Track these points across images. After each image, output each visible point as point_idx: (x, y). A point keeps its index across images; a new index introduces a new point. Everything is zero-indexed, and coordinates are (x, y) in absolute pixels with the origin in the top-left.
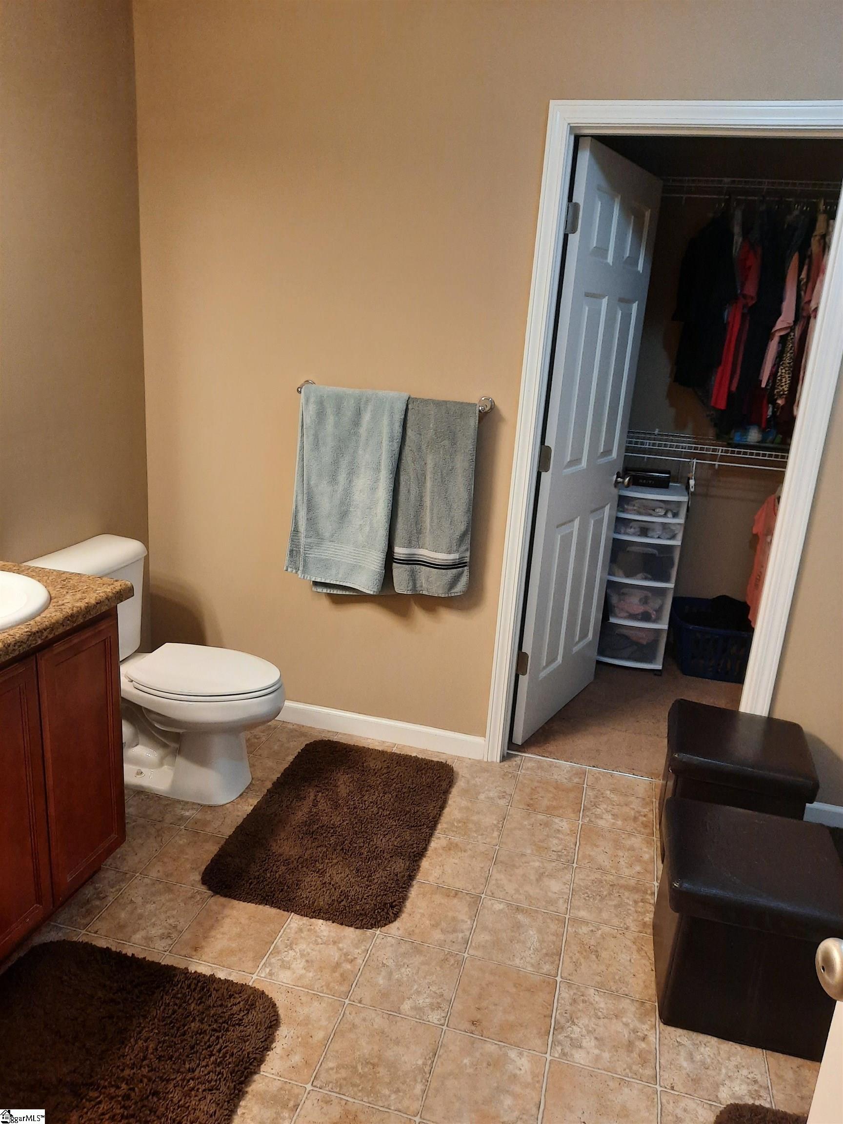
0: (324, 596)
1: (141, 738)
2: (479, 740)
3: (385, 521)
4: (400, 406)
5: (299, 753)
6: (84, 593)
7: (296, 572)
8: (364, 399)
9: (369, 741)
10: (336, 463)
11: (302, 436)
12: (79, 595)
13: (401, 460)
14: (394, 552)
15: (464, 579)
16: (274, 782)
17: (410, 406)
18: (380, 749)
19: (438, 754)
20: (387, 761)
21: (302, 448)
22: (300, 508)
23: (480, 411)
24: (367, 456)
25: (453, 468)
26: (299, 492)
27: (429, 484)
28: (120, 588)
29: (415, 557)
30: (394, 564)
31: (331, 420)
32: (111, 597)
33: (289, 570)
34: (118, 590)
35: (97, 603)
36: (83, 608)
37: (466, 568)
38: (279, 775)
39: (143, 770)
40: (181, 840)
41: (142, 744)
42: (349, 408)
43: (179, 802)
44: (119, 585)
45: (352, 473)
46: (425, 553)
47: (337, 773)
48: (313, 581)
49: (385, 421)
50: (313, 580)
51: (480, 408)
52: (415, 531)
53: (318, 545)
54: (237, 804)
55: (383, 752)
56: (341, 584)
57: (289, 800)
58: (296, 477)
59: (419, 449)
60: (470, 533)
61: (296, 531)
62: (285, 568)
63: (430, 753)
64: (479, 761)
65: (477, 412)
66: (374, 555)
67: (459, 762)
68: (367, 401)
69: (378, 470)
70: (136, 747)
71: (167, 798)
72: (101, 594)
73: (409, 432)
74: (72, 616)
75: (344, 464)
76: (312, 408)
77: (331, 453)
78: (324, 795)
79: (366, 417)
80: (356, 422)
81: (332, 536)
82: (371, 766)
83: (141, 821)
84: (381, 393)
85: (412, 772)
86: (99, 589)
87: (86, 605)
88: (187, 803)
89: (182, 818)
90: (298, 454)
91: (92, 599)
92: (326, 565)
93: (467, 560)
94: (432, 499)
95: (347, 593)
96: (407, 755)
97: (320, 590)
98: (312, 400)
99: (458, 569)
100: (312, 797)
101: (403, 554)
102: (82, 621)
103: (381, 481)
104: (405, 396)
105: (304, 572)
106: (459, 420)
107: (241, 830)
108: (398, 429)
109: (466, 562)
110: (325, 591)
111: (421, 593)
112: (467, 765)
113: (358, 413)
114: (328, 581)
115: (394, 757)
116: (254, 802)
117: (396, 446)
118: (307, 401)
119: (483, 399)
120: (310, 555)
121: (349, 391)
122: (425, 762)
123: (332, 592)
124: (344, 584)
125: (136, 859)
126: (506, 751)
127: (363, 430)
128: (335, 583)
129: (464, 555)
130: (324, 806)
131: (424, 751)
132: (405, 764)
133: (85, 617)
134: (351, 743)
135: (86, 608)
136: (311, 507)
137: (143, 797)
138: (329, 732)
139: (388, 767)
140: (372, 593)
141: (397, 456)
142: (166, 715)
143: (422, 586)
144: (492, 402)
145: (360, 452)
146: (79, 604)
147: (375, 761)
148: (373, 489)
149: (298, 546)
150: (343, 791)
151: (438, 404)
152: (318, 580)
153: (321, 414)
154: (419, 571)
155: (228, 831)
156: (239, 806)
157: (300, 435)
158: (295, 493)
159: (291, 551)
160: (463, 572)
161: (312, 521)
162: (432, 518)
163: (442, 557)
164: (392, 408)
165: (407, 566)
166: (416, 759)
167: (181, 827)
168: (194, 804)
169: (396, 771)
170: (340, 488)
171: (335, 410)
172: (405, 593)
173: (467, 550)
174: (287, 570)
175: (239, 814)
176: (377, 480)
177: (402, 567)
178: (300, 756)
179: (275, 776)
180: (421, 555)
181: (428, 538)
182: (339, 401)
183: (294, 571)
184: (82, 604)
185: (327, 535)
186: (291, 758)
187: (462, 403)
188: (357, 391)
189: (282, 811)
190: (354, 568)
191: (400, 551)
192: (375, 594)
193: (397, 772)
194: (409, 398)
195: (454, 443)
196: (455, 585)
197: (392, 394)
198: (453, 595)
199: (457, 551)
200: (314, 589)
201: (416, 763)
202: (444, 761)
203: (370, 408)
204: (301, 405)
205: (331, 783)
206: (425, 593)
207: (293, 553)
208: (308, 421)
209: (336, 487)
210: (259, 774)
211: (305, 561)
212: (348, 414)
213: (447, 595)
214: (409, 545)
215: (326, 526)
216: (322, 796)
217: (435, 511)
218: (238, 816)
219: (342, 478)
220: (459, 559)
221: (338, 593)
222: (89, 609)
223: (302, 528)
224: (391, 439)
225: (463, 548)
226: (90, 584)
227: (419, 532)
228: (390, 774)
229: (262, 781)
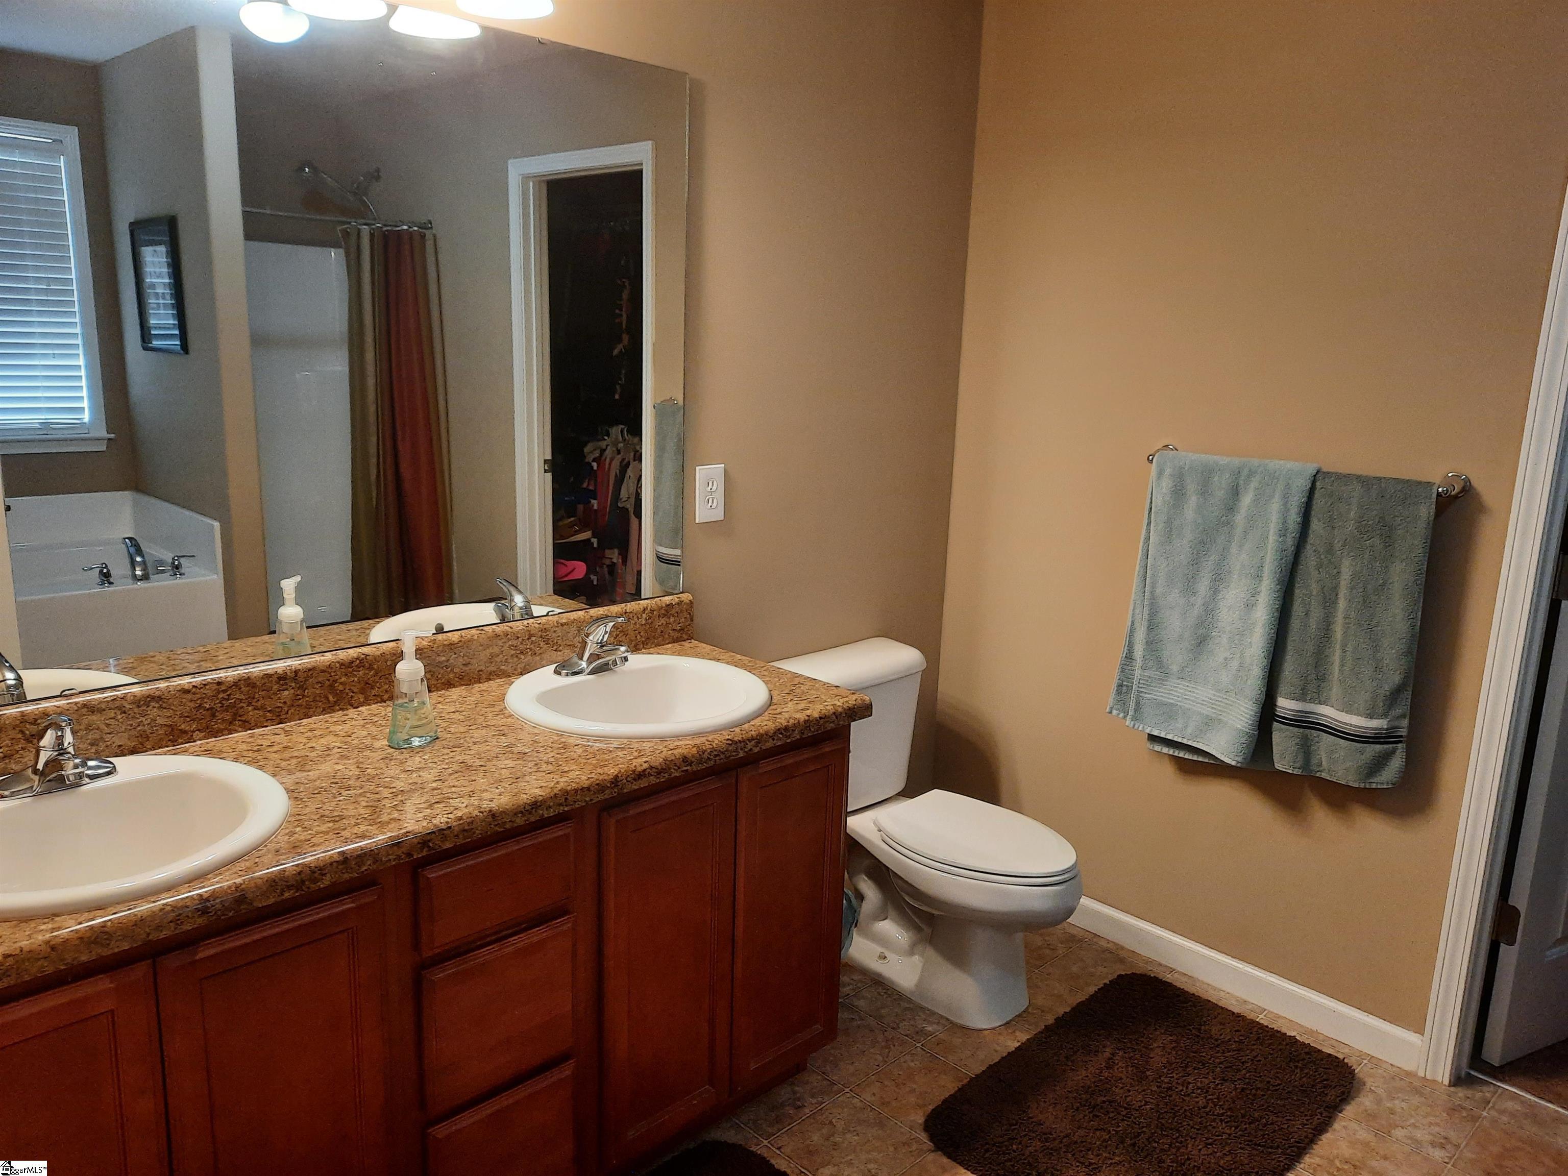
0: (1166, 758)
1: (892, 912)
2: (1412, 1037)
3: (1263, 655)
4: (1301, 484)
5: (1105, 984)
6: (810, 702)
7: (1125, 717)
8: (1245, 472)
9: (1222, 994)
10: (1196, 562)
11: (1149, 524)
12: (803, 705)
13: (1297, 565)
14: (1276, 705)
15: (1397, 763)
16: (1059, 1018)
17: (1318, 484)
18: (1236, 1010)
19: (1335, 1044)
20: (1243, 1033)
21: (1148, 538)
22: (1137, 625)
23: (1439, 495)
24: (1244, 556)
25: (1383, 585)
26: (1138, 602)
27: (1342, 604)
28: (854, 703)
29: (1309, 717)
30: (1275, 724)
31: (1193, 500)
32: (841, 713)
33: (1115, 712)
34: (850, 706)
35: (821, 718)
36: (802, 720)
37: (1400, 745)
38: (1068, 1009)
39: (887, 954)
40: (912, 1061)
41: (893, 920)
42: (1220, 486)
43: (923, 1009)
44: (854, 699)
45: (1219, 579)
46: (1329, 713)
47: (1156, 1029)
48: (1149, 734)
49: (1275, 506)
50: (1148, 731)
51: (1440, 490)
52: (1314, 676)
53: (1162, 681)
54: (1000, 1034)
55: (1239, 1016)
56: (1189, 743)
57: (1072, 1048)
58: (1136, 581)
59: (1330, 550)
60: (1410, 689)
61: (1129, 657)
62: (1108, 710)
63: (1321, 1037)
64: (1408, 1074)
65: (1435, 495)
66: (1242, 706)
67: (1370, 1066)
68: (1251, 473)
69: (1259, 577)
70: (882, 922)
71: (909, 1000)
72: (828, 708)
73: (1316, 525)
74: (786, 728)
75: (1209, 564)
76: (1166, 484)
77: (1188, 549)
78: (1127, 1055)
79: (1247, 500)
80: (1231, 508)
81: (1182, 669)
82: (1213, 1032)
83: (871, 1021)
84: (1274, 464)
85: (1279, 1059)
86: (829, 700)
87: (807, 718)
88: (933, 1013)
89: (920, 1032)
90: (1141, 548)
91: (815, 711)
92: (1169, 711)
93: (1404, 732)
94: (1346, 627)
95: (1195, 758)
96: (1278, 1032)
97: (1158, 748)
98: (1168, 471)
99: (1386, 746)
100: (1107, 1054)
101: (1292, 711)
102: (798, 737)
103: (1262, 594)
104: (1311, 469)
105: (1135, 718)
106: (1400, 507)
107: (993, 1070)
108: (1294, 517)
109: (1401, 736)
110: (1165, 750)
111: (1318, 775)
112: (1385, 1074)
113: (1235, 492)
114: (1170, 737)
115: (1255, 1029)
116: (1024, 1037)
117: (1290, 542)
118: (1160, 473)
119: (1450, 475)
120: (1147, 695)
121: (1223, 460)
122: (1307, 1050)
123: (1176, 754)
124: (1194, 744)
125: (852, 1069)
126: (1465, 1069)
127: (1240, 519)
128: (1180, 740)
129: (1396, 723)
130: (1122, 1072)
131: (1312, 1032)
132: (1270, 1044)
133: (803, 733)
134: (1191, 989)
135: (805, 721)
136: (1152, 627)
137: (880, 990)
138: (1160, 965)
139: (1241, 1042)
140: (1233, 763)
141: (1291, 558)
142: (914, 884)
143: (1321, 765)
144: (1467, 481)
145: (1234, 549)
146: (798, 716)
147: (1222, 1027)
148: (1249, 606)
149: (1130, 678)
150: (1158, 1058)
151: (1366, 482)
152: (1156, 733)
153: (1178, 493)
154: (1317, 739)
155: (976, 1068)
156: (1002, 1038)
157: (1146, 522)
158: (1132, 603)
159: (1120, 686)
160: (1393, 752)
161: (1152, 644)
162: (1343, 659)
163: (1356, 721)
164: (1288, 486)
165: (1297, 729)
166: (1293, 1041)
167: (918, 1045)
168: (942, 1017)
169: (1253, 1050)
170: (1199, 601)
171: (1199, 488)
172: (1290, 771)
173: (1403, 716)
174: (1111, 712)
175: (998, 1048)
176: (1255, 594)
177: (1287, 730)
178: (1105, 989)
179: (1063, 1009)
180: (1325, 716)
181: (1335, 690)
182: (1207, 474)
183: (1122, 715)
184: (802, 716)
185: (1175, 668)
186: (1092, 989)
187: (1408, 481)
188: (1236, 461)
189: (1058, 1061)
190: (1209, 723)
191: (1285, 704)
192: (1239, 765)
193: (1254, 1054)
194: (1317, 473)
195: (1388, 541)
196: (1379, 771)
197: (1290, 465)
198: (1374, 786)
199: (1384, 715)
200: (1149, 746)
201: (1292, 1046)
202: (1341, 1057)
203: (1254, 484)
204: (1150, 482)
205: (1142, 1042)
206: (1324, 775)
207: (1122, 689)
208: (1158, 501)
209: (1192, 599)
210: (1040, 1001)
211: (1138, 704)
212: (1220, 493)
213: (1362, 785)
214: (1302, 696)
215: (1175, 656)
216: (1122, 1057)
217: (1350, 648)
218: (996, 1051)
219: (1203, 586)
220: (1387, 729)
221: (1186, 757)
222: (808, 723)
223: (1139, 651)
224: (1283, 533)
225: (1398, 711)
226: (822, 693)
227: (1322, 679)
228: (1242, 1053)
229: (1043, 1011)
